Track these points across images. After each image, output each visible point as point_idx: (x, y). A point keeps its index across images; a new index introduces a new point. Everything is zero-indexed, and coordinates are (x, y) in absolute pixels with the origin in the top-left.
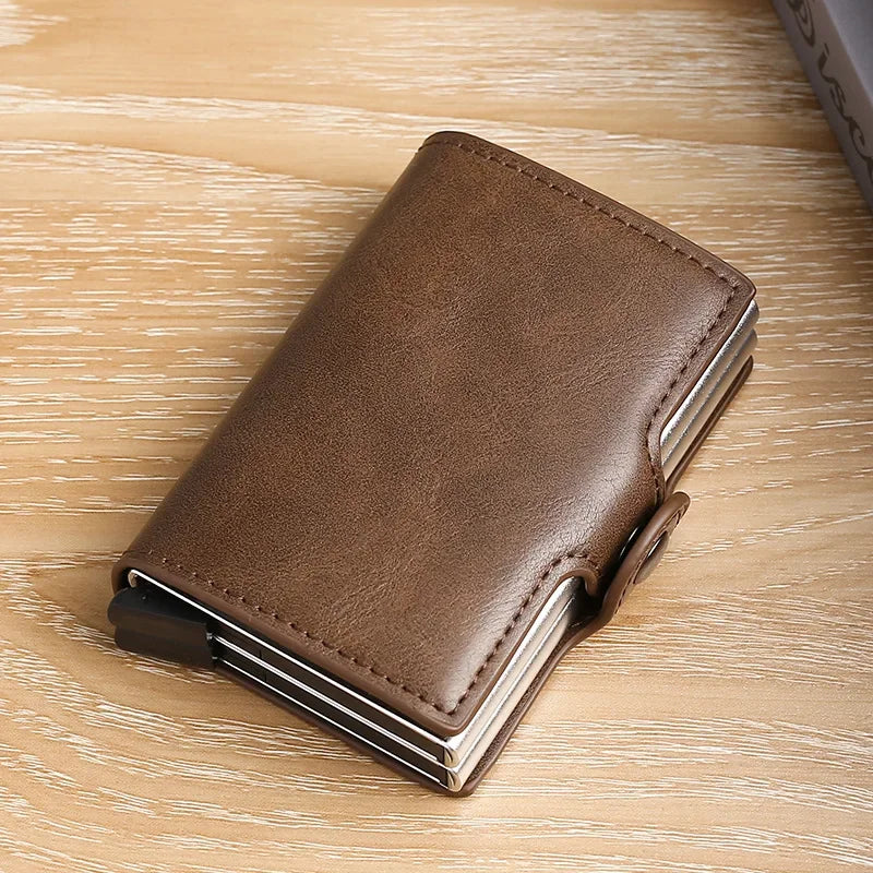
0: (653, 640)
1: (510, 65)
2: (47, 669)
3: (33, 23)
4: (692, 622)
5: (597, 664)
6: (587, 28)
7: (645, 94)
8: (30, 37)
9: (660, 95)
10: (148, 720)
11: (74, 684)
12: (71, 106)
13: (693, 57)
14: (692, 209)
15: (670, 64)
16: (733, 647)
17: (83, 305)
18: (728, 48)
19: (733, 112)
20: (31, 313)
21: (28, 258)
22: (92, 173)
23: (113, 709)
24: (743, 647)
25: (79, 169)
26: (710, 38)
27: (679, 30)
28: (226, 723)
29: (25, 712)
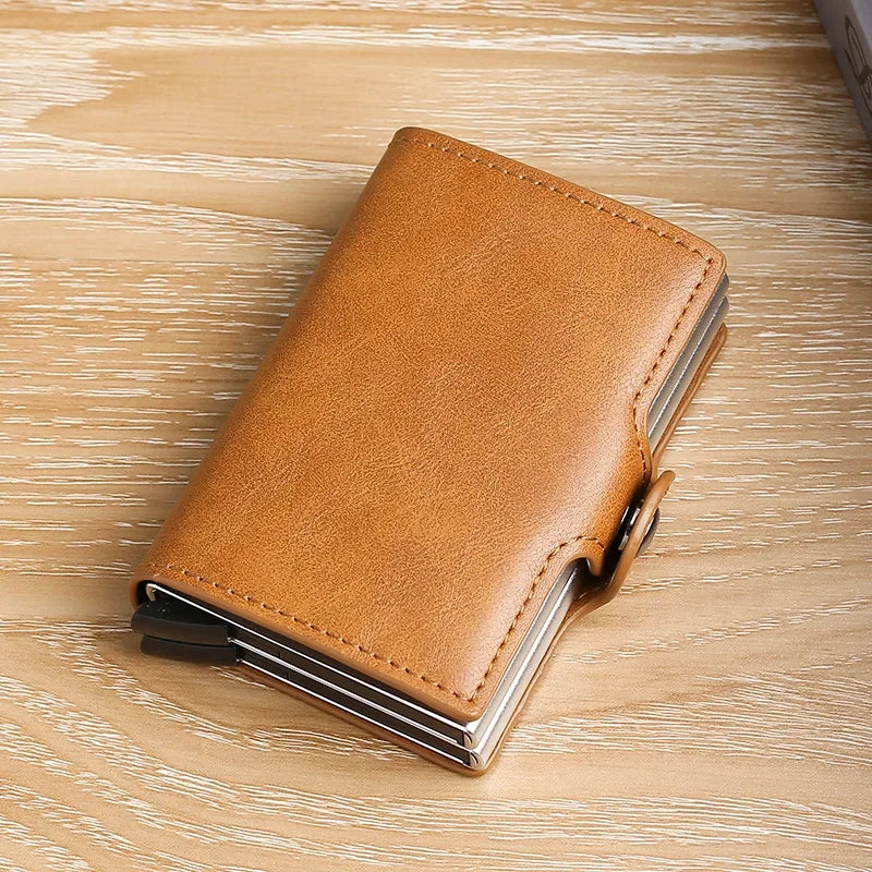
0: (697, 718)
1: (578, 130)
2: (109, 732)
3: (111, 78)
4: (736, 701)
5: (641, 741)
6: (656, 92)
7: (710, 162)
8: (109, 93)
9: (725, 163)
10: (205, 786)
11: (135, 749)
12: (147, 164)
13: (760, 124)
14: (752, 280)
15: (737, 130)
16: (776, 728)
17: (152, 367)
18: (793, 115)
19: (796, 181)
20: (102, 374)
21: (101, 318)
22: (166, 233)
23: (172, 774)
24: (785, 727)
25: (152, 228)
26: (778, 105)
27: (747, 95)
28: (279, 791)
29: (86, 775)
